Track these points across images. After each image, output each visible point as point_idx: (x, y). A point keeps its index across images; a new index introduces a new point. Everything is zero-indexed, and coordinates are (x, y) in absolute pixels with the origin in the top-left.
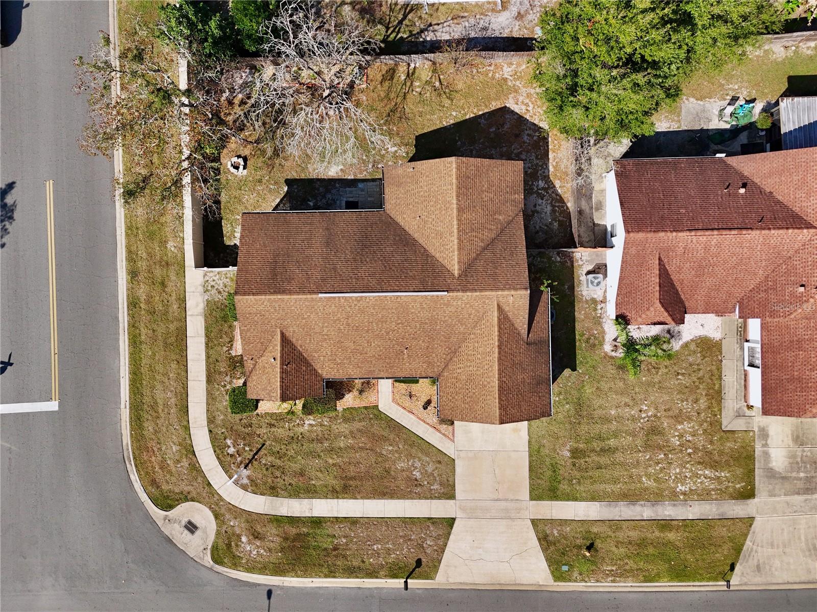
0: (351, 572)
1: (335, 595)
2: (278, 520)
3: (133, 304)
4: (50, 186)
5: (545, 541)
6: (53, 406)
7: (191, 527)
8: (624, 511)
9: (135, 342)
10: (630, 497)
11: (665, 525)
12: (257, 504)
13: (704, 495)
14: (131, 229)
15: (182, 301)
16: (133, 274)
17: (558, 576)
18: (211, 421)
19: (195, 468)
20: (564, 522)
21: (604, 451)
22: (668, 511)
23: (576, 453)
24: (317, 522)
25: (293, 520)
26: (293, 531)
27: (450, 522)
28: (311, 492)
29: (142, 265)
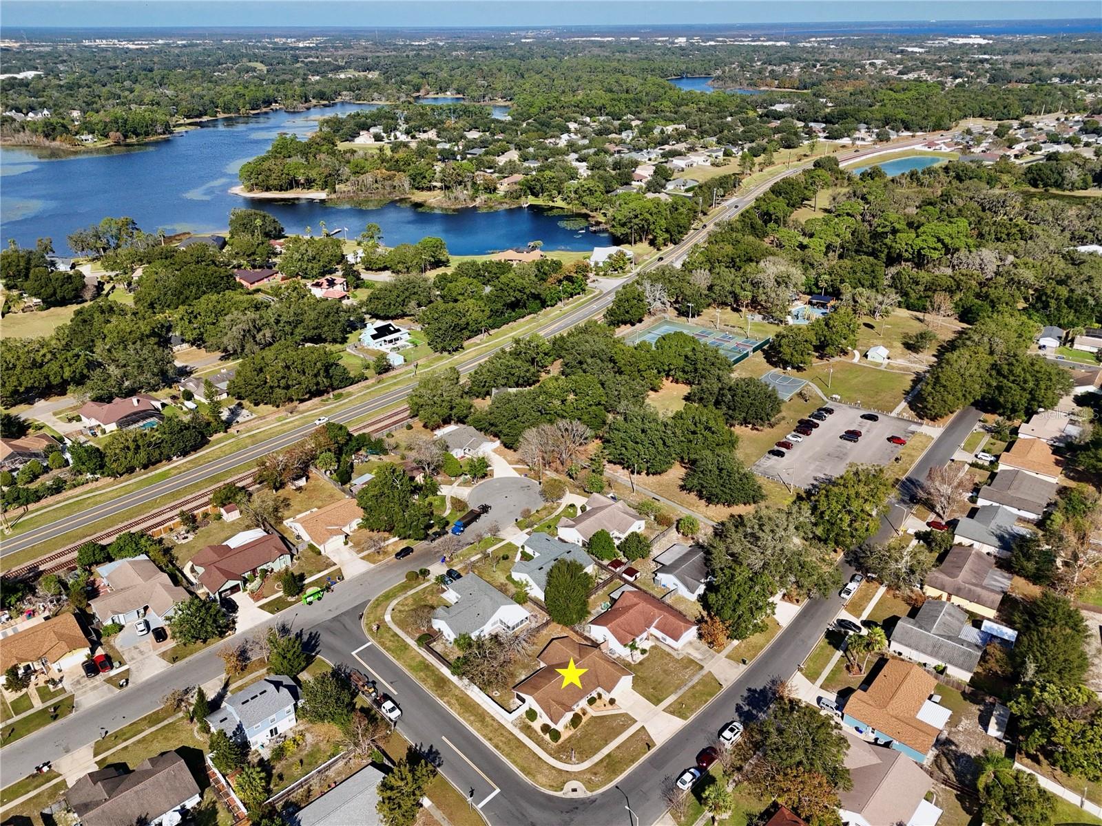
0: (633, 761)
1: (634, 773)
2: (597, 764)
3: (497, 747)
4: (443, 738)
5: (672, 713)
6: (498, 790)
7: (574, 790)
8: (680, 693)
9: (508, 756)
10: (678, 687)
11: (693, 687)
12: (587, 765)
13: (693, 675)
14: (478, 731)
15: (511, 733)
16: (490, 740)
17: (685, 718)
18: (551, 755)
19: (560, 771)
20: (670, 705)
21: (660, 683)
22: (690, 684)
23: (653, 688)
24: (609, 755)
25: (601, 761)
26: (605, 764)
27: (643, 727)
28: (599, 749)
29: (491, 735)
